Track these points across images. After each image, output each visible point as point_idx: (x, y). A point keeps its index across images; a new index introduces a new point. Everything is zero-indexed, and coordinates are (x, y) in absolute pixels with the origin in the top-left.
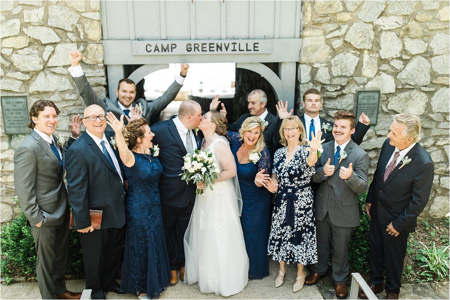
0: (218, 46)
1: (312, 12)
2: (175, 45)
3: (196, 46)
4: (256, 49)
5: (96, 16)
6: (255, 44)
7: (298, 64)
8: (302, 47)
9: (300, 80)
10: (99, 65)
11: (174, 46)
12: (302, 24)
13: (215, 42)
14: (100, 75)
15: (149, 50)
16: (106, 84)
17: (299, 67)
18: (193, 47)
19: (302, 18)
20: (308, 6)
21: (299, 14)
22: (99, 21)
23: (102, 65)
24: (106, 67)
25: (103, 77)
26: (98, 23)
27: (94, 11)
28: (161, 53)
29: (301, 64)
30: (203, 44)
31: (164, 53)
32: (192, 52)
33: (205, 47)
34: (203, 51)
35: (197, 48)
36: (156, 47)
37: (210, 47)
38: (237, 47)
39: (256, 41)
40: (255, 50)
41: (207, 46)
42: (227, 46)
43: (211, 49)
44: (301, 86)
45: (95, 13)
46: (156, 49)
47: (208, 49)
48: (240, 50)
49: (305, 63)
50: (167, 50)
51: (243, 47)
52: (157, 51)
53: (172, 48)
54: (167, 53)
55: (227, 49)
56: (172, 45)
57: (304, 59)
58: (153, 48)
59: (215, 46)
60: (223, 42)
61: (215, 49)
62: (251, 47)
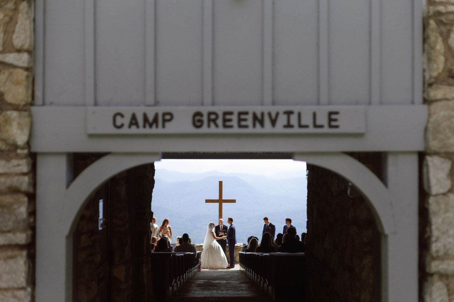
0: (255, 117)
1: (445, 53)
2: (171, 114)
3: (213, 117)
4: (333, 123)
5: (23, 59)
6: (331, 114)
7: (422, 156)
8: (428, 121)
9: (429, 187)
10: (19, 151)
11: (168, 117)
12: (427, 77)
13: (251, 109)
14: (19, 172)
15: (118, 123)
16: (31, 190)
17: (425, 163)
18: (205, 119)
19: (425, 66)
20: (436, 42)
21: (420, 59)
22: (27, 69)
23: (26, 151)
24: (33, 157)
25: (24, 174)
26: (26, 73)
27: (19, 51)
28: (141, 130)
29: (430, 154)
30: (225, 114)
31: (148, 130)
32: (204, 129)
33: (230, 120)
34: (225, 126)
35: (214, 121)
36: (134, 117)
37: (240, 120)
38: (294, 120)
39: (333, 108)
40: (331, 126)
41: (235, 117)
42: (273, 116)
43: (243, 123)
44: (431, 200)
45: (21, 54)
46: (134, 122)
47: (235, 123)
48: (301, 126)
49: (436, 153)
50: (154, 126)
51: (307, 120)
52: (134, 128)
53: (164, 121)
54: (154, 130)
55: (273, 122)
56: (164, 114)
57: (434, 145)
58: (126, 121)
59: (250, 117)
60: (266, 109)
61: (250, 122)
62: (322, 120)
